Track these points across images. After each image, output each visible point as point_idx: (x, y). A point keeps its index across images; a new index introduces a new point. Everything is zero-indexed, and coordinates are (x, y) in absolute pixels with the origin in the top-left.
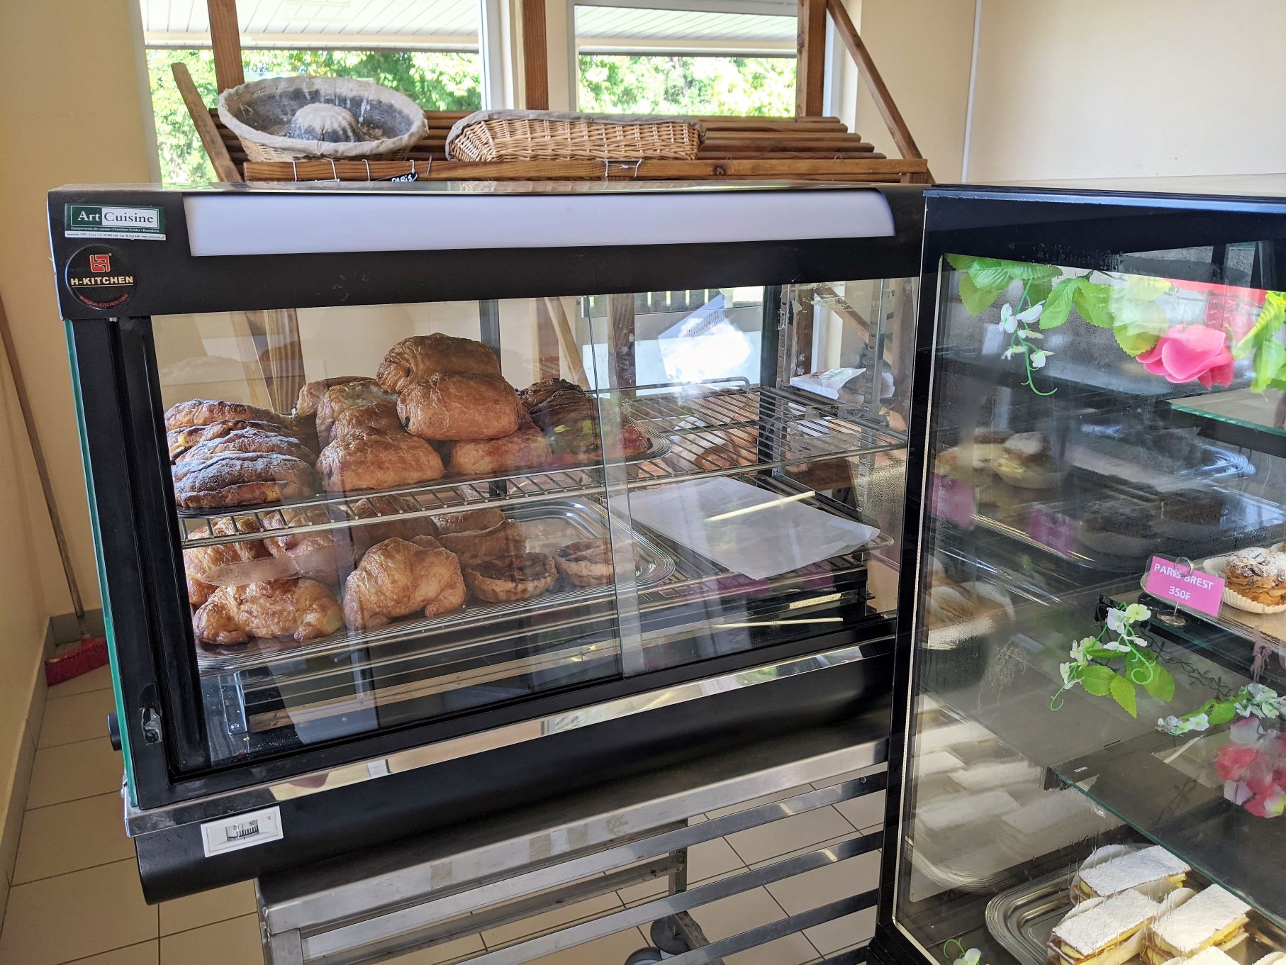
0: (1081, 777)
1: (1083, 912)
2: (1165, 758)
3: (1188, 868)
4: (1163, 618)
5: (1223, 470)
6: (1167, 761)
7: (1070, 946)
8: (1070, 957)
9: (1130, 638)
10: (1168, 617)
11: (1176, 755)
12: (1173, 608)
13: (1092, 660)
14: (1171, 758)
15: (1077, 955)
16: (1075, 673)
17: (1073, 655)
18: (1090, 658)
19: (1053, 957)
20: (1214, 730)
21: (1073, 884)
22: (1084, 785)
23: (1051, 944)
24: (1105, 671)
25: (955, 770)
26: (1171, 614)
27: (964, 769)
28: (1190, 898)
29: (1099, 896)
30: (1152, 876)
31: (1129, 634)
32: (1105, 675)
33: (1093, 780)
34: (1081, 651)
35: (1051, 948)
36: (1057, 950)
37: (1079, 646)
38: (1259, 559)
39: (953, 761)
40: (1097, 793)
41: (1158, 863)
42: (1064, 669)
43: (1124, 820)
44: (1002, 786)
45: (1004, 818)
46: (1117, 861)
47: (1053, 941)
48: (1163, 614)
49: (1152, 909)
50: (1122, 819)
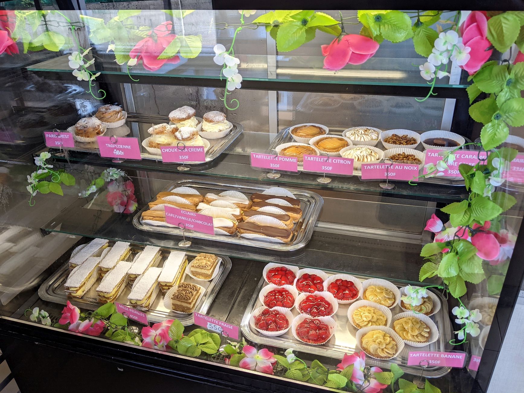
0: (55, 226)
1: (74, 273)
2: (88, 207)
3: (108, 241)
4: (57, 154)
5: (70, 92)
6: (88, 208)
7: (72, 287)
8: (74, 291)
9: (46, 166)
10: (59, 154)
11: (91, 205)
12: (59, 150)
13: (39, 180)
14: (89, 206)
15: (75, 289)
16: (34, 188)
17: (29, 181)
18: (37, 180)
19: (69, 294)
20: (101, 190)
21: (69, 266)
22: (58, 228)
23: (66, 290)
24: (45, 183)
25: (11, 248)
26: (60, 152)
27: (15, 246)
28: (110, 250)
29: (78, 265)
30: (96, 249)
31: (45, 165)
32: (46, 184)
33: (60, 225)
34: (32, 179)
35: (66, 292)
36: (68, 291)
37: (31, 177)
38: (85, 122)
39: (9, 245)
40: (64, 229)
41: (97, 244)
42: (29, 189)
43: (82, 235)
44: (31, 245)
45: (36, 256)
46: (82, 251)
47: (66, 289)
48: (57, 153)
49: (98, 260)
50: (81, 235)
